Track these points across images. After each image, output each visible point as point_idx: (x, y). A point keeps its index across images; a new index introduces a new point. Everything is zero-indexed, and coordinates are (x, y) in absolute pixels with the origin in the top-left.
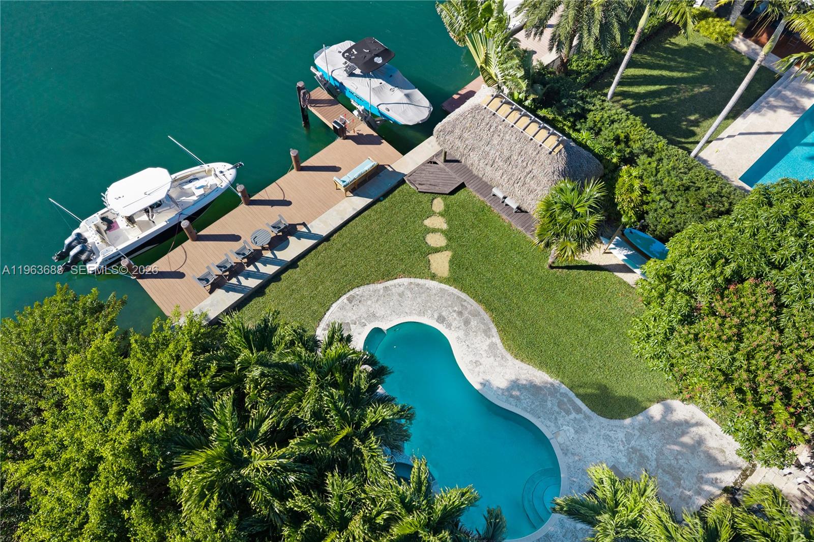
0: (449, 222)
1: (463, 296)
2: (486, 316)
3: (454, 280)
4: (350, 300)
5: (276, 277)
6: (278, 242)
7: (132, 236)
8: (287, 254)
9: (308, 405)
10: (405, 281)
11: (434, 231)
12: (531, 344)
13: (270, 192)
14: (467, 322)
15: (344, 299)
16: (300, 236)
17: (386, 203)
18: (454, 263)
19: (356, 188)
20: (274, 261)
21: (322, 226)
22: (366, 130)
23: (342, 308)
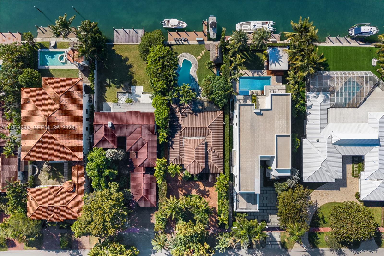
0: (204, 54)
1: (198, 63)
2: (198, 67)
3: (198, 61)
4: (186, 54)
5: (181, 45)
6: (185, 41)
7: (170, 26)
8: (184, 43)
9: (171, 62)
10: (193, 56)
11: (202, 53)
12: (199, 74)
13: (188, 33)
14: (195, 66)
15: (186, 53)
16: (187, 42)
17: (200, 45)
18: (200, 59)
19: (198, 41)
20: (182, 42)
21: (190, 42)
22: (207, 34)
23: (185, 54)
